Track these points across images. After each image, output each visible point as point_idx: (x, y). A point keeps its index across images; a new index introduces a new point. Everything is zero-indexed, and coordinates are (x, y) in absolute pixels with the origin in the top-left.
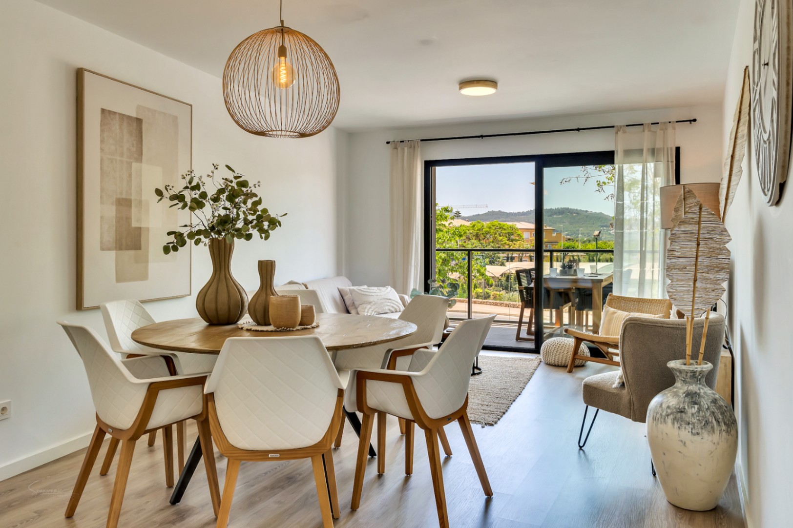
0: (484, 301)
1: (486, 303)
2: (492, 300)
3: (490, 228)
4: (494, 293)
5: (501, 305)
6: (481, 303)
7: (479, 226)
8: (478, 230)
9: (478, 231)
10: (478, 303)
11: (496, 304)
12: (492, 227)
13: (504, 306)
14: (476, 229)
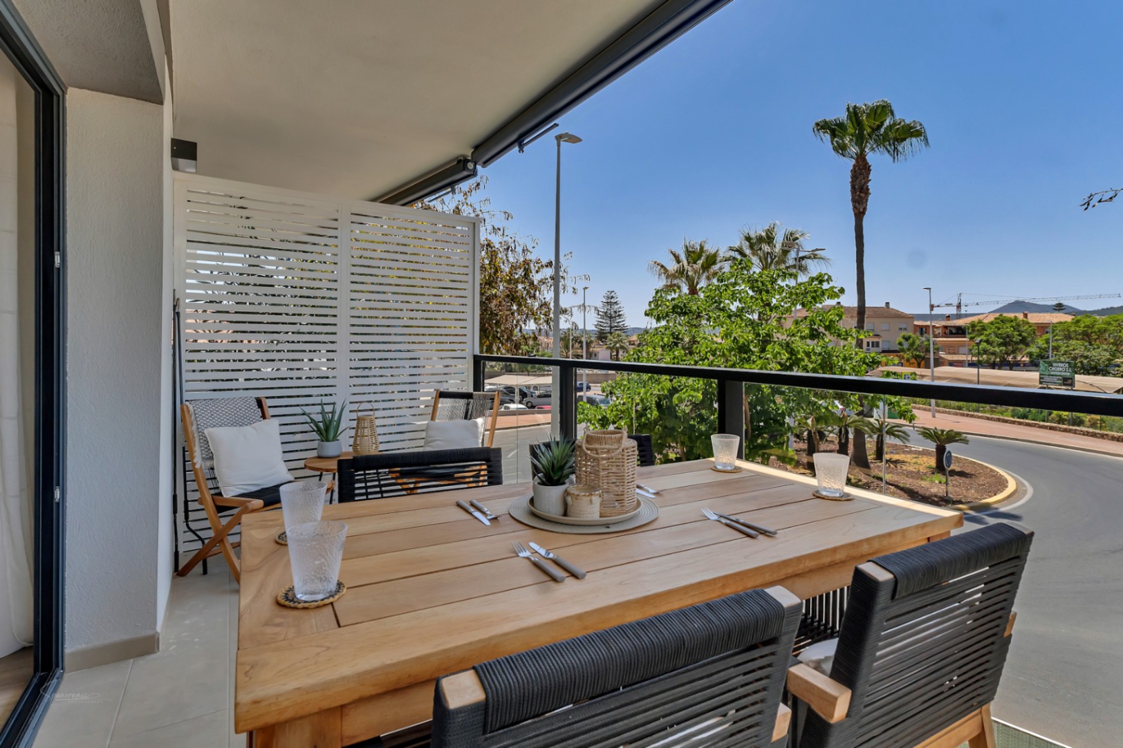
0: (1071, 427)
1: (1075, 432)
2: (1088, 427)
3: (1109, 324)
4: (1093, 419)
5: (1103, 436)
6: (1065, 430)
7: (1088, 321)
8: (1085, 327)
9: (1086, 329)
10: (1060, 431)
11: (1094, 435)
12: (1112, 322)
13: (1109, 439)
14: (1083, 325)
